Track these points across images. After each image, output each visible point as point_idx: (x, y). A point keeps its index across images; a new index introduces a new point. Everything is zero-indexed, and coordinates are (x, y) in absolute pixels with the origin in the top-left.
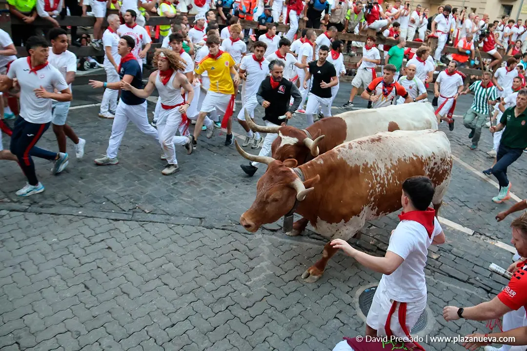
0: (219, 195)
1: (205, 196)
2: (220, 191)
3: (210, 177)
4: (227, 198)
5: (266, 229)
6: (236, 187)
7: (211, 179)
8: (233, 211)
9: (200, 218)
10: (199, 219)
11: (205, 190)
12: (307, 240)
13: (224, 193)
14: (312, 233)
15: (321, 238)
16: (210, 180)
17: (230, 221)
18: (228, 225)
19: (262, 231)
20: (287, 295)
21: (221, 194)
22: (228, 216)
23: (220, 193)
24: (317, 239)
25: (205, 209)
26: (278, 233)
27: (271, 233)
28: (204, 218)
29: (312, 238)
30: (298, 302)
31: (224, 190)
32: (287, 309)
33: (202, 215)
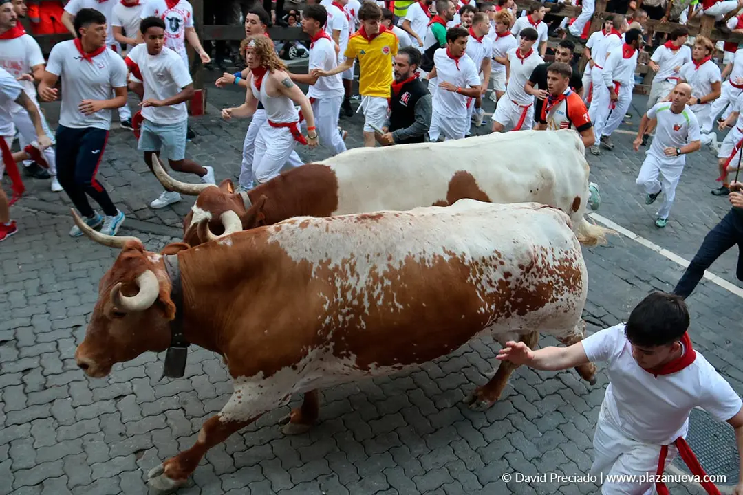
15: (602, 324)
20: (542, 398)
24: (594, 324)
30: (557, 411)
32: (539, 417)
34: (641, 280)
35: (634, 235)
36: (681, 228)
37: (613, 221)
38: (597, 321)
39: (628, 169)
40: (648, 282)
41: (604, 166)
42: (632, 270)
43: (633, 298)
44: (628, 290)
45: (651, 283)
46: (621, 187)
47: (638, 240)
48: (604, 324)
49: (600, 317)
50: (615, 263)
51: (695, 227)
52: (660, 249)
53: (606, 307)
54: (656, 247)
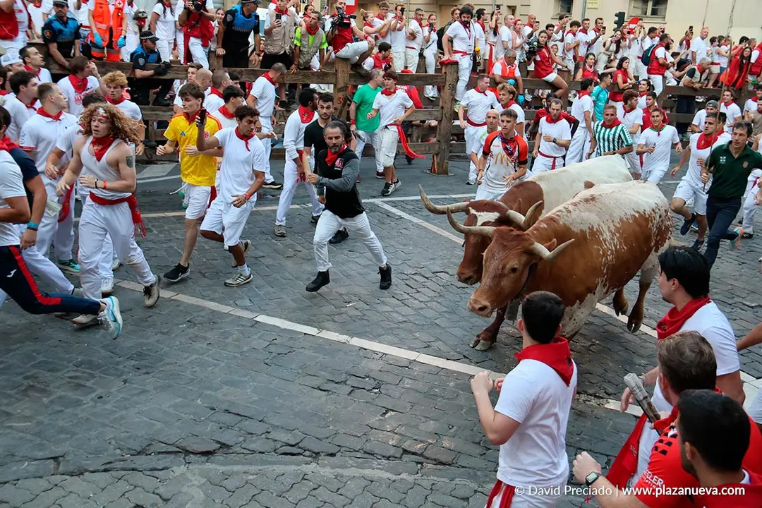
0: (91, 403)
1: (61, 411)
2: (93, 395)
3: (68, 371)
4: (108, 406)
5: (193, 453)
6: (125, 381)
7: (72, 374)
8: (123, 429)
9: (55, 459)
10: (52, 461)
11: (60, 398)
12: (274, 459)
13: (101, 397)
14: (280, 444)
15: (300, 451)
16: (70, 378)
17: (118, 451)
18: (116, 461)
19: (184, 459)
21: (95, 402)
22: (113, 442)
23: (92, 399)
24: (292, 454)
25: (63, 436)
26: (219, 457)
27: (204, 458)
28: (63, 456)
29: (282, 454)
31: (99, 391)
33: (58, 450)
34: (336, 383)
35: (316, 329)
36: (368, 307)
37: (285, 319)
38: (294, 450)
39: (290, 252)
40: (345, 382)
41: (262, 254)
42: (323, 373)
43: (332, 408)
44: (324, 399)
45: (348, 382)
46: (287, 275)
47: (321, 335)
48: (305, 450)
49: (298, 444)
50: (300, 371)
51: (383, 302)
52: (349, 339)
53: (301, 430)
54: (343, 338)
